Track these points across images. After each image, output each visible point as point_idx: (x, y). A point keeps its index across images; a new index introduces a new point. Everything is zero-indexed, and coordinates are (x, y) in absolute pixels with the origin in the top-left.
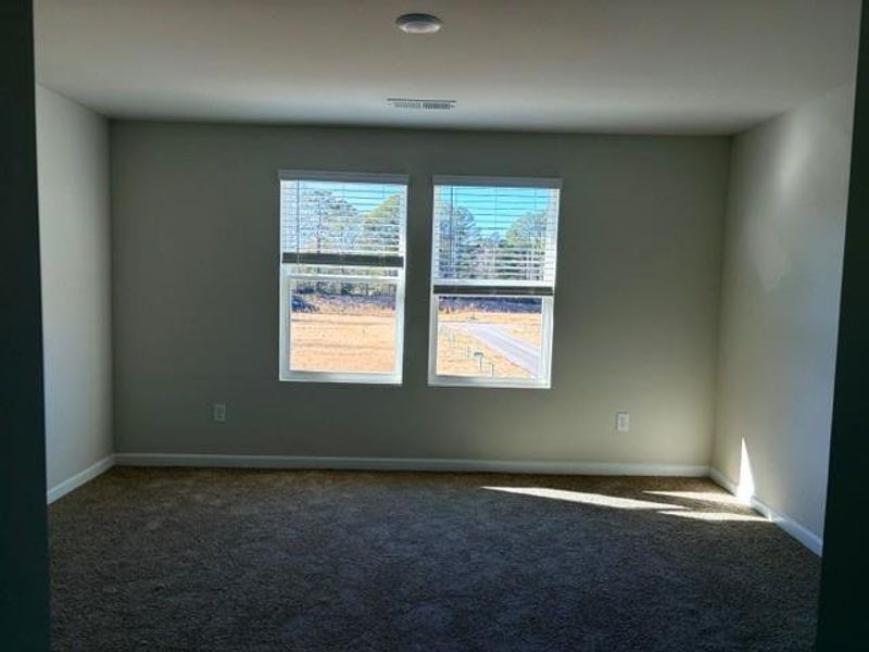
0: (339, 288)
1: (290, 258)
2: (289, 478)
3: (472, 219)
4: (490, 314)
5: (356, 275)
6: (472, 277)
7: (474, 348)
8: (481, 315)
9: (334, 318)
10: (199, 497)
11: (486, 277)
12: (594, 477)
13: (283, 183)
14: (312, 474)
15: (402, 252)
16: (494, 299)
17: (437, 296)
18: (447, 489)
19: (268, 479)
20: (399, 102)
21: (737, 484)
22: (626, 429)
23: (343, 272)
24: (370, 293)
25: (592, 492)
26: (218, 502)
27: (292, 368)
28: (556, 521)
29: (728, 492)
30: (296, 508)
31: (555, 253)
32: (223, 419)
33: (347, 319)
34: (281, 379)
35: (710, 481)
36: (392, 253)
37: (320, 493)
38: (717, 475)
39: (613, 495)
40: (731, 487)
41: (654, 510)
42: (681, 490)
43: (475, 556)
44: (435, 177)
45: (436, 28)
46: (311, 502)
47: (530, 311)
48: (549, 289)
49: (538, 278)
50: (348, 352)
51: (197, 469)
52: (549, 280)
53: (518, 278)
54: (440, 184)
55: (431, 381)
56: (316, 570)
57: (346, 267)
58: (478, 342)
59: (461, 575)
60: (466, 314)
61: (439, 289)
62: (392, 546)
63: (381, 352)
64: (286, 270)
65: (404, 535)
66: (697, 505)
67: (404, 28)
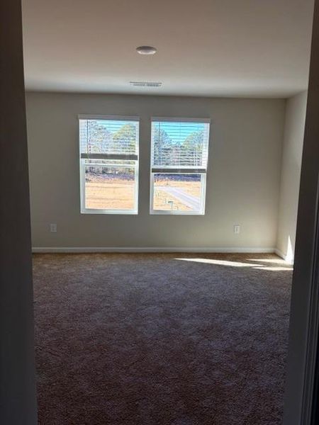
0: (101, 170)
1: (84, 156)
2: (87, 257)
3: (166, 135)
4: (176, 182)
5: (110, 163)
6: (167, 164)
7: (168, 199)
8: (172, 183)
9: (100, 185)
10: (46, 266)
11: (174, 165)
12: (225, 253)
13: (81, 121)
14: (98, 255)
15: (137, 153)
16: (178, 175)
17: (154, 173)
18: (159, 260)
19: (77, 257)
20: (136, 84)
21: (286, 255)
22: (238, 232)
23: (103, 162)
24: (117, 173)
25: (223, 260)
26: (55, 267)
27: (86, 207)
28: (207, 273)
29: (282, 258)
30: (91, 269)
31: (207, 153)
32: (55, 231)
33: (105, 185)
34: (82, 212)
35: (275, 255)
36: (131, 153)
37: (101, 263)
38: (278, 252)
39: (232, 261)
40: (284, 256)
41: (251, 267)
42: (262, 258)
43: (172, 287)
44: (152, 118)
45: (154, 52)
46: (98, 266)
47: (195, 180)
48: (204, 170)
49: (199, 165)
50: (107, 202)
51: (44, 254)
52: (204, 166)
53: (189, 165)
54: (154, 121)
55: (151, 213)
56: (103, 294)
57: (116, 160)
58: (171, 196)
59: (166, 294)
60: (164, 183)
61: (154, 170)
62: (136, 283)
63: (123, 201)
64: (83, 161)
65: (141, 279)
66: (269, 265)
67: (140, 52)
